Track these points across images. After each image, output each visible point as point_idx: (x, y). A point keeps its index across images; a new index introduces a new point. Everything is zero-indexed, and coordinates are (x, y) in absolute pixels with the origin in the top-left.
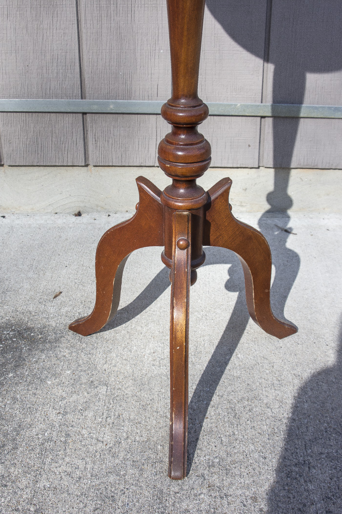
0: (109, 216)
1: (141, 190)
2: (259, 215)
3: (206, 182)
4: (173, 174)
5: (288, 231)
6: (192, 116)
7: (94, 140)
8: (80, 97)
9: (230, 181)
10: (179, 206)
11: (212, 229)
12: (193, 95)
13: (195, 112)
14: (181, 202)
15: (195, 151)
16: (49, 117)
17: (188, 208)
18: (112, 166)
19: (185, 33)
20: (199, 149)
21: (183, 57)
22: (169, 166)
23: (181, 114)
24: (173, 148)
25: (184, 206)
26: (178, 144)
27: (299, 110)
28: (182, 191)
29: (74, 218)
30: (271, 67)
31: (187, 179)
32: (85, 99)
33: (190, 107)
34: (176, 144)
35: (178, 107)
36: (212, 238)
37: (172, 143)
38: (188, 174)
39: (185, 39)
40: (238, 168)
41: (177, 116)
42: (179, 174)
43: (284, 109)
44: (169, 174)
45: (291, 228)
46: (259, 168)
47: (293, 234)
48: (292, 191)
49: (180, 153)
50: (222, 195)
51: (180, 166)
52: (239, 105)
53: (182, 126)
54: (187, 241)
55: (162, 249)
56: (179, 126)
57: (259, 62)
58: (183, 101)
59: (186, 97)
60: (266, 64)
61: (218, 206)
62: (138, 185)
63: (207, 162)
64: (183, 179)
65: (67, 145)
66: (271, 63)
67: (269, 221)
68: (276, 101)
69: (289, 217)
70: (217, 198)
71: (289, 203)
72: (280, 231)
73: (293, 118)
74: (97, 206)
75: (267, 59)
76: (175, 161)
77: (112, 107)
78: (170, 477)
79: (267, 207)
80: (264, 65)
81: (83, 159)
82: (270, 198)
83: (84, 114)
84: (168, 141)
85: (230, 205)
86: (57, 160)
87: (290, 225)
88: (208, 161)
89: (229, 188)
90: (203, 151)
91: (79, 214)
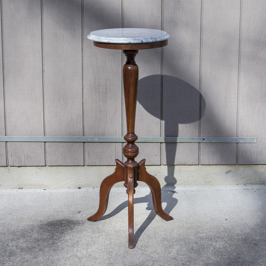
0: (94, 188)
1: (117, 163)
2: (162, 187)
3: (138, 159)
4: (127, 157)
5: (174, 192)
6: (133, 139)
7: (88, 154)
8: (83, 135)
9: (145, 160)
10: (130, 166)
11: (140, 175)
12: (133, 133)
13: (134, 138)
15: (134, 150)
17: (132, 167)
18: (95, 166)
19: (131, 116)
20: (135, 149)
21: (130, 122)
22: (126, 154)
23: (130, 139)
27: (176, 140)
28: (130, 162)
29: (78, 190)
30: (163, 122)
32: (85, 136)
33: (132, 136)
34: (128, 147)
36: (140, 178)
38: (132, 156)
39: (131, 117)
41: (128, 139)
42: (129, 156)
43: (170, 139)
46: (160, 165)
47: (177, 193)
48: (176, 175)
49: (130, 150)
50: (143, 164)
51: (130, 154)
52: (151, 138)
54: (132, 176)
55: (124, 182)
56: (129, 142)
57: (158, 120)
58: (130, 135)
59: (131, 134)
61: (142, 167)
62: (116, 161)
63: (138, 153)
64: (131, 158)
65: (76, 157)
66: (164, 120)
68: (166, 136)
69: (175, 187)
70: (141, 165)
71: (175, 181)
72: (171, 192)
73: (174, 143)
74: (88, 184)
75: (162, 119)
76: (128, 152)
77: (96, 139)
78: (129, 247)
79: (165, 183)
80: (161, 122)
81: (83, 163)
82: (166, 179)
83: (84, 142)
84: (126, 147)
86: (71, 163)
89: (145, 162)
90: (136, 149)
91: (80, 188)
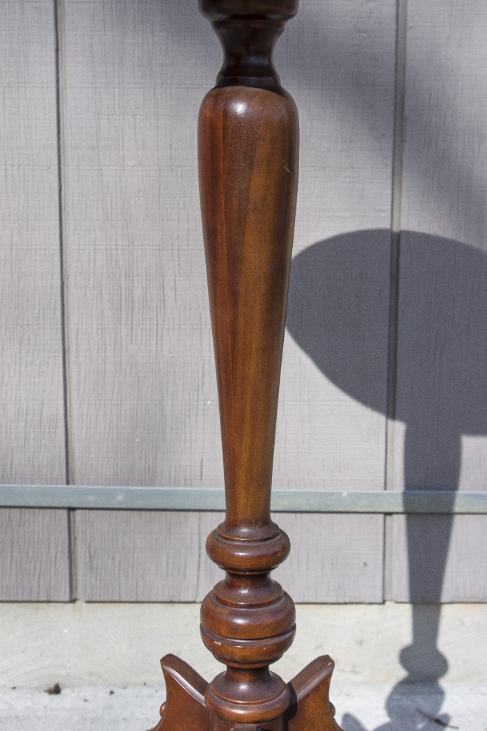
0: (112, 693)
1: (169, 680)
2: (387, 689)
4: (228, 658)
5: (442, 723)
6: (259, 557)
7: (87, 555)
8: (65, 481)
9: (330, 664)
10: (239, 715)
12: (262, 519)
13: (264, 550)
14: (241, 709)
15: (266, 617)
16: (8, 515)
17: (256, 720)
18: (120, 602)
19: (248, 418)
20: (273, 613)
21: (244, 455)
22: (220, 644)
23: (241, 554)
24: (227, 612)
25: (248, 715)
26: (236, 606)
28: (243, 687)
29: (47, 698)
30: (399, 428)
31: (253, 666)
32: (74, 484)
33: (258, 541)
34: (232, 605)
35: (236, 541)
37: (225, 603)
39: (247, 427)
40: (345, 603)
41: (234, 556)
42: (237, 658)
43: (426, 499)
44: (221, 658)
45: (446, 717)
46: (384, 602)
47: (452, 727)
48: (446, 643)
49: (240, 621)
50: (316, 689)
51: (239, 644)
52: (345, 493)
53: (242, 574)
56: (237, 575)
57: (379, 418)
58: (245, 530)
59: (249, 523)
60: (390, 423)
62: (164, 671)
63: (288, 635)
64: (245, 667)
65: (38, 565)
66: (402, 419)
67: (407, 702)
68: (410, 485)
70: (307, 696)
71: (441, 665)
72: (427, 721)
73: (442, 514)
74: (91, 674)
75: (391, 413)
76: (230, 636)
77: (120, 498)
79: (402, 673)
80: (387, 425)
81: (68, 590)
82: (406, 656)
83: (71, 509)
84: (218, 599)
85: (332, 706)
86: (20, 591)
87: (446, 708)
88: (291, 633)
89: (329, 676)
90: (281, 616)
91: (56, 690)
